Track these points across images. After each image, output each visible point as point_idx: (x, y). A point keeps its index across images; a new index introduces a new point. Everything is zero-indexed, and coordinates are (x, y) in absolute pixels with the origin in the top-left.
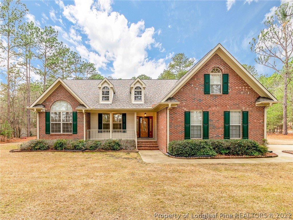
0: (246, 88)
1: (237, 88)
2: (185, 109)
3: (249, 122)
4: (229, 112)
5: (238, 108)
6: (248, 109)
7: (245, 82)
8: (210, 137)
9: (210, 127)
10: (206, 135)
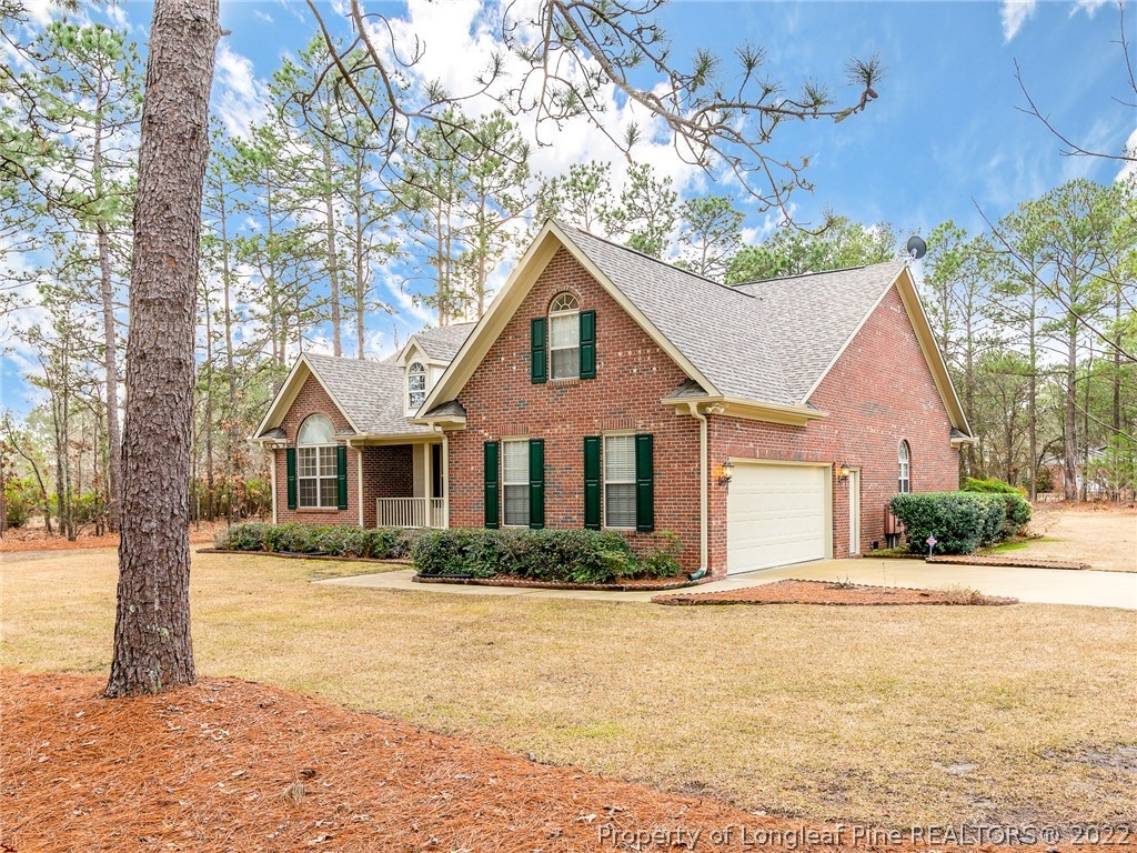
0: (648, 351)
1: (620, 354)
2: (486, 434)
3: (656, 470)
4: (599, 439)
5: (625, 424)
6: (652, 425)
7: (644, 334)
8: (548, 521)
9: (547, 490)
10: (537, 517)
